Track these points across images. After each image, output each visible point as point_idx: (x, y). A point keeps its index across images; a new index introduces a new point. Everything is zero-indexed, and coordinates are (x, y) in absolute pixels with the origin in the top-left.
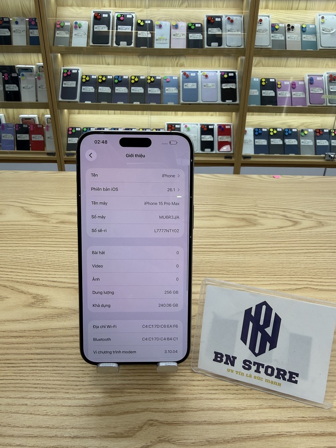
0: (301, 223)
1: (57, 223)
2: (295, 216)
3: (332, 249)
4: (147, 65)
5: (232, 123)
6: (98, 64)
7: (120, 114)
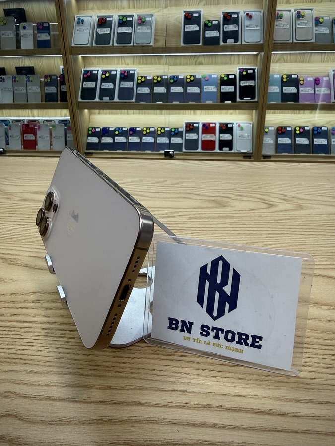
0: (277, 206)
1: (18, 200)
2: (273, 199)
3: (302, 231)
4: (166, 64)
5: (252, 121)
6: (118, 65)
7: (139, 114)
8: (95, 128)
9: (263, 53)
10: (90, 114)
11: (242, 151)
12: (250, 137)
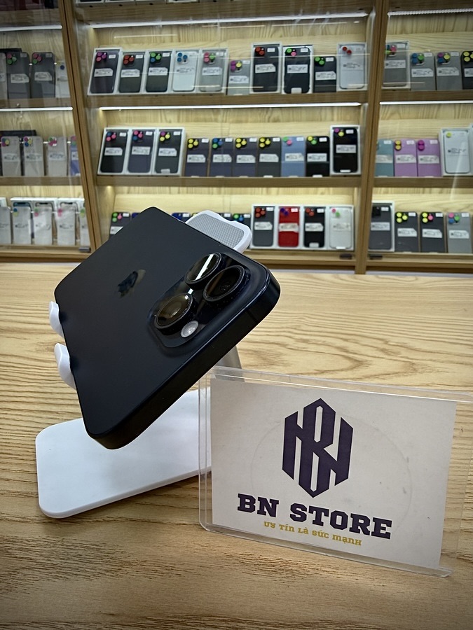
0: (370, 365)
4: (226, 122)
5: (353, 204)
6: (156, 122)
7: (187, 193)
8: (122, 213)
9: (367, 104)
10: (115, 193)
11: (338, 248)
12: (350, 228)
